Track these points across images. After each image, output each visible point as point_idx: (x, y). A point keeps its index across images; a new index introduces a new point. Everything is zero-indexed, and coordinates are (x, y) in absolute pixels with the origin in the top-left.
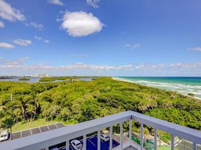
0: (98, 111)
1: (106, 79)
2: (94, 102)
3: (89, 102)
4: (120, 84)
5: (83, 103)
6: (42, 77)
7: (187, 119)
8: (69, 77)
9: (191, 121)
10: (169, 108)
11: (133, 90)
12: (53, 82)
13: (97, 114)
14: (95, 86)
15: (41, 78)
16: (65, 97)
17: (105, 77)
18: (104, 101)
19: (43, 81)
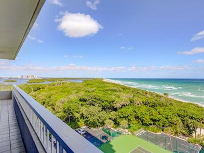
0: (78, 109)
1: (97, 80)
2: (76, 101)
3: (72, 102)
4: (106, 85)
5: (66, 103)
6: (30, 78)
7: (151, 114)
8: (59, 78)
9: (154, 115)
10: (140, 105)
11: (115, 91)
12: (41, 84)
13: (77, 112)
14: (83, 87)
15: (30, 80)
16: (50, 97)
17: (97, 79)
18: (85, 100)
19: (31, 83)
